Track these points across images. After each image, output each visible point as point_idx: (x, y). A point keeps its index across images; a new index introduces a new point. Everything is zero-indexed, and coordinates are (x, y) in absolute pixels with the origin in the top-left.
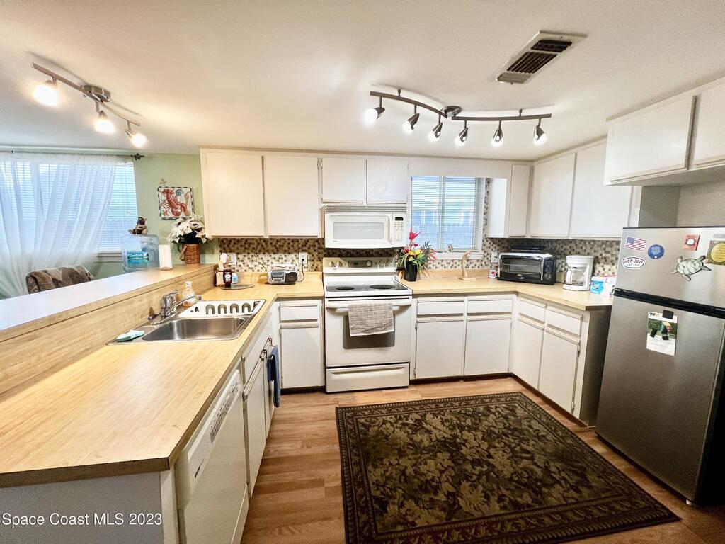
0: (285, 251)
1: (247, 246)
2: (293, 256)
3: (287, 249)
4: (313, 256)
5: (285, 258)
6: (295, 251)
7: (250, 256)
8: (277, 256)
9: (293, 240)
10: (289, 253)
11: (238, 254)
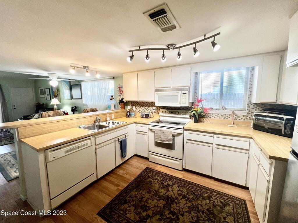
0: (149, 106)
1: (138, 104)
2: (151, 108)
3: (149, 105)
4: (157, 108)
5: (148, 109)
6: (152, 106)
7: (138, 107)
8: (146, 108)
9: (151, 102)
10: (150, 107)
11: (135, 106)
